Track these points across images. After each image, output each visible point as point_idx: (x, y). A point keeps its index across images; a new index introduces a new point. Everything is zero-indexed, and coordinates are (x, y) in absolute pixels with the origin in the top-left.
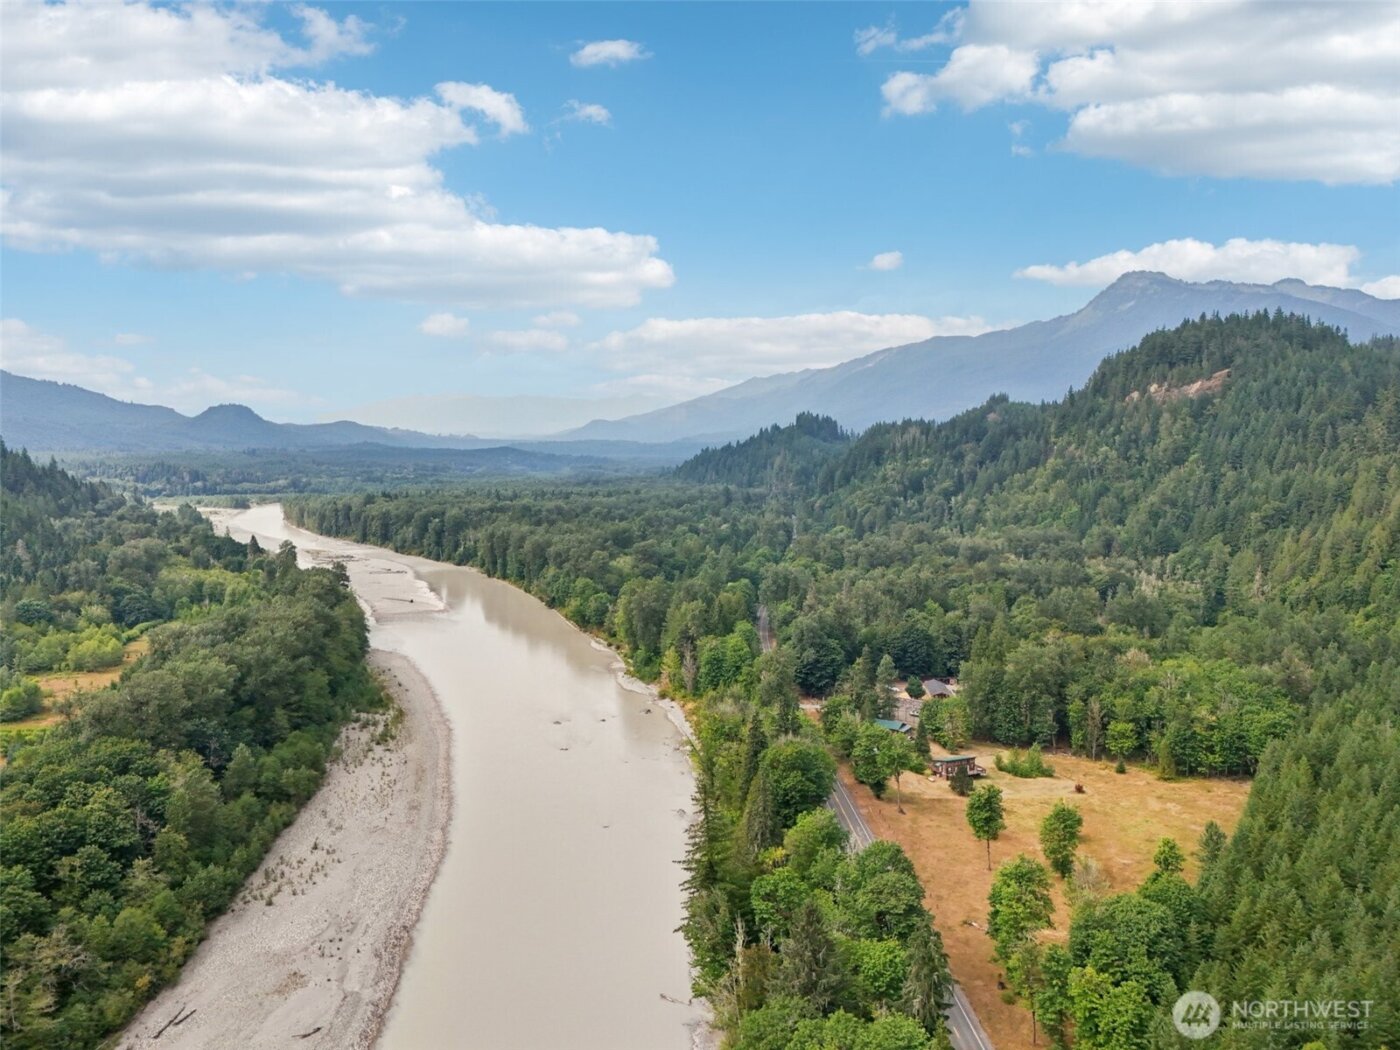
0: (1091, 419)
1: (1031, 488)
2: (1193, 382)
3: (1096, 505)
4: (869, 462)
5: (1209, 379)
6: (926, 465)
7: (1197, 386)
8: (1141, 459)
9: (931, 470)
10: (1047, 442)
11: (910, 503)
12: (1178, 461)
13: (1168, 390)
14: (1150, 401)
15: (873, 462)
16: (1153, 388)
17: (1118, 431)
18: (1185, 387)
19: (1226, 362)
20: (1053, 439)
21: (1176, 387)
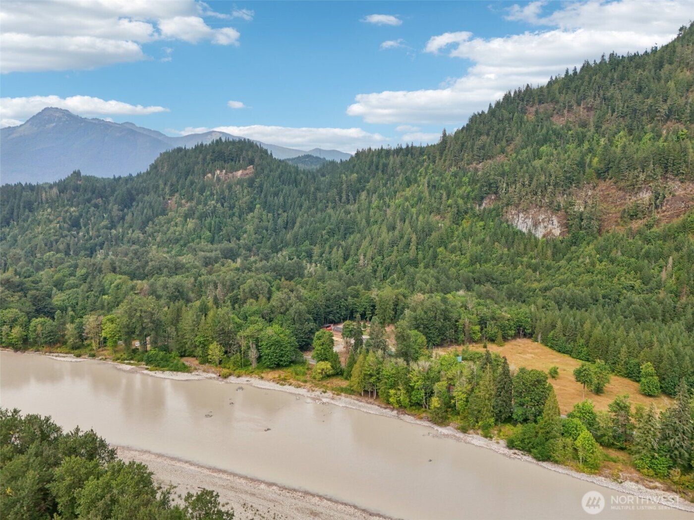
0: (193, 187)
1: (173, 223)
2: (237, 170)
3: (220, 229)
4: (24, 211)
5: (246, 169)
6: (74, 211)
7: (240, 173)
8: (232, 208)
9: (81, 216)
10: (164, 198)
11: (81, 234)
12: (251, 209)
13: (226, 174)
14: (219, 179)
15: (27, 210)
16: (218, 172)
17: (212, 194)
18: (234, 173)
19: (251, 162)
20: (167, 197)
21: (232, 173)
